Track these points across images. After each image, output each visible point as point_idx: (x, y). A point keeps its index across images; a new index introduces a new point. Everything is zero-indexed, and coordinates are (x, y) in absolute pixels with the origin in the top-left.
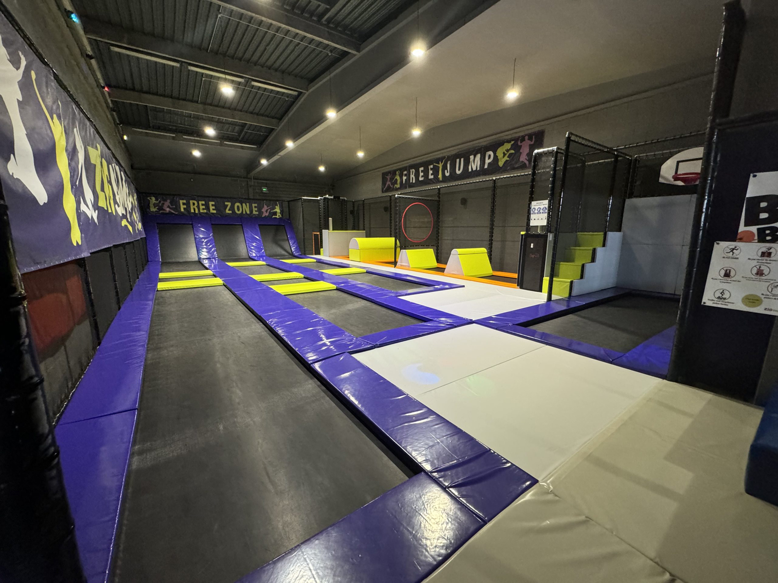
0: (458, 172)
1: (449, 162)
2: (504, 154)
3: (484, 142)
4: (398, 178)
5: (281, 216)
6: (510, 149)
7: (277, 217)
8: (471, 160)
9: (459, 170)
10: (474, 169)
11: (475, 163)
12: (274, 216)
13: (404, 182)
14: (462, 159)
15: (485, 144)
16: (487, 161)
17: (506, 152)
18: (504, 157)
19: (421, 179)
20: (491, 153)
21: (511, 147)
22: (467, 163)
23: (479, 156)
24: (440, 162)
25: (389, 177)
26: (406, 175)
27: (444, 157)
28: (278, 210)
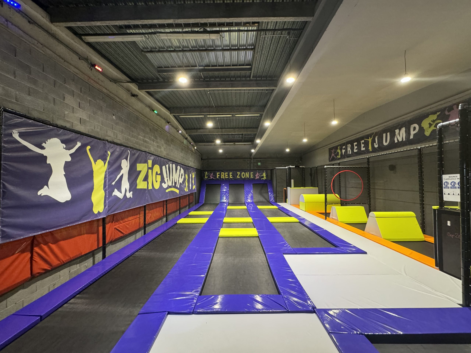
0: (385, 144)
1: (377, 137)
2: (430, 125)
3: (408, 117)
4: (339, 151)
5: (266, 178)
6: (436, 120)
7: (264, 179)
8: (396, 133)
9: (386, 142)
10: (400, 140)
11: (401, 135)
12: (262, 179)
13: (343, 154)
14: (388, 134)
15: (409, 119)
16: (412, 133)
17: (432, 123)
18: (430, 127)
19: (355, 151)
20: (416, 126)
21: (437, 118)
22: (393, 135)
23: (403, 130)
24: (370, 138)
25: (333, 151)
26: (344, 149)
27: (373, 134)
28: (264, 175)
